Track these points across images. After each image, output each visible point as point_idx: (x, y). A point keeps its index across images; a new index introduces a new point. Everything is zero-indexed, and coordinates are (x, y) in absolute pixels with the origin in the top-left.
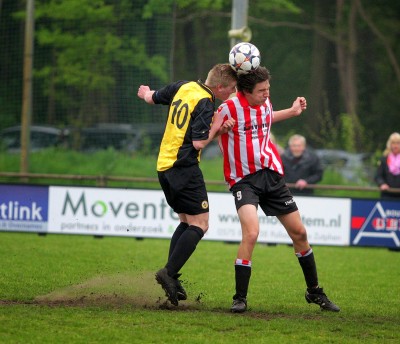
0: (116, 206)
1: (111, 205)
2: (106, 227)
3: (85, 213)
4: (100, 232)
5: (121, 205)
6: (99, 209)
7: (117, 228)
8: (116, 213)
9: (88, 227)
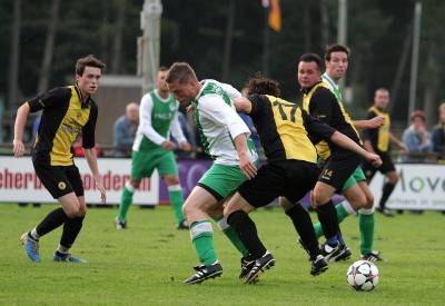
0: (433, 181)
1: (429, 180)
2: (425, 202)
3: (404, 189)
4: (418, 206)
5: (437, 180)
6: (417, 185)
7: (435, 202)
8: (433, 187)
9: (406, 202)
